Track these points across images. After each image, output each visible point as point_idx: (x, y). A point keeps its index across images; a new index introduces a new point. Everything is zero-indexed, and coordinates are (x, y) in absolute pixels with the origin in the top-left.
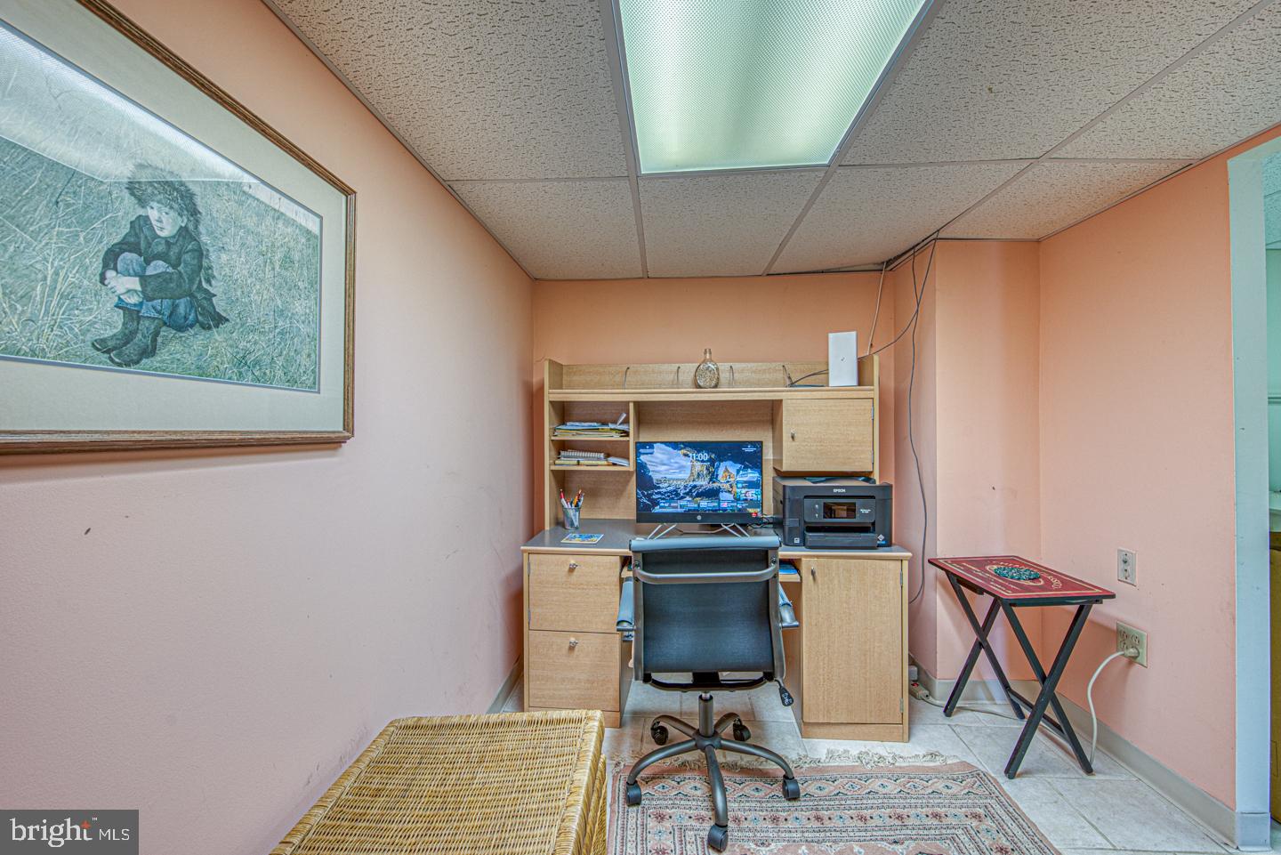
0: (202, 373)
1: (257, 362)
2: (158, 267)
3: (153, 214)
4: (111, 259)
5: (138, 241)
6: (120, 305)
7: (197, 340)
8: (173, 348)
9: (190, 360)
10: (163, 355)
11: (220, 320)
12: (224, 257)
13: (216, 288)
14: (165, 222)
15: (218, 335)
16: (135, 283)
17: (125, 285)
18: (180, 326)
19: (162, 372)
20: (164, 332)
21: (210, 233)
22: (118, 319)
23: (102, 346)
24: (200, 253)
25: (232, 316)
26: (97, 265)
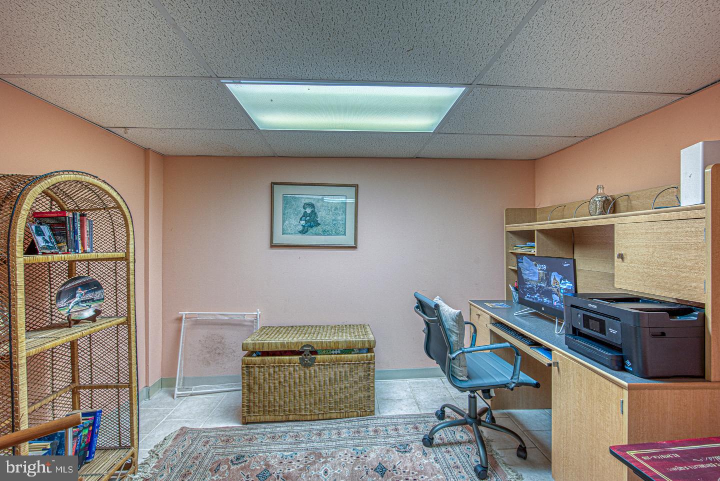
0: (316, 234)
1: (328, 231)
2: (308, 218)
3: (307, 210)
4: (301, 219)
5: (305, 215)
6: (302, 225)
7: (315, 229)
8: (311, 230)
9: (314, 232)
10: (309, 232)
11: (319, 224)
12: (320, 213)
13: (319, 219)
14: (309, 211)
15: (319, 227)
16: (304, 222)
17: (303, 222)
18: (311, 227)
19: (309, 234)
20: (309, 228)
21: (317, 210)
22: (302, 227)
23: (300, 232)
24: (315, 214)
25: (322, 223)
26: (299, 220)
